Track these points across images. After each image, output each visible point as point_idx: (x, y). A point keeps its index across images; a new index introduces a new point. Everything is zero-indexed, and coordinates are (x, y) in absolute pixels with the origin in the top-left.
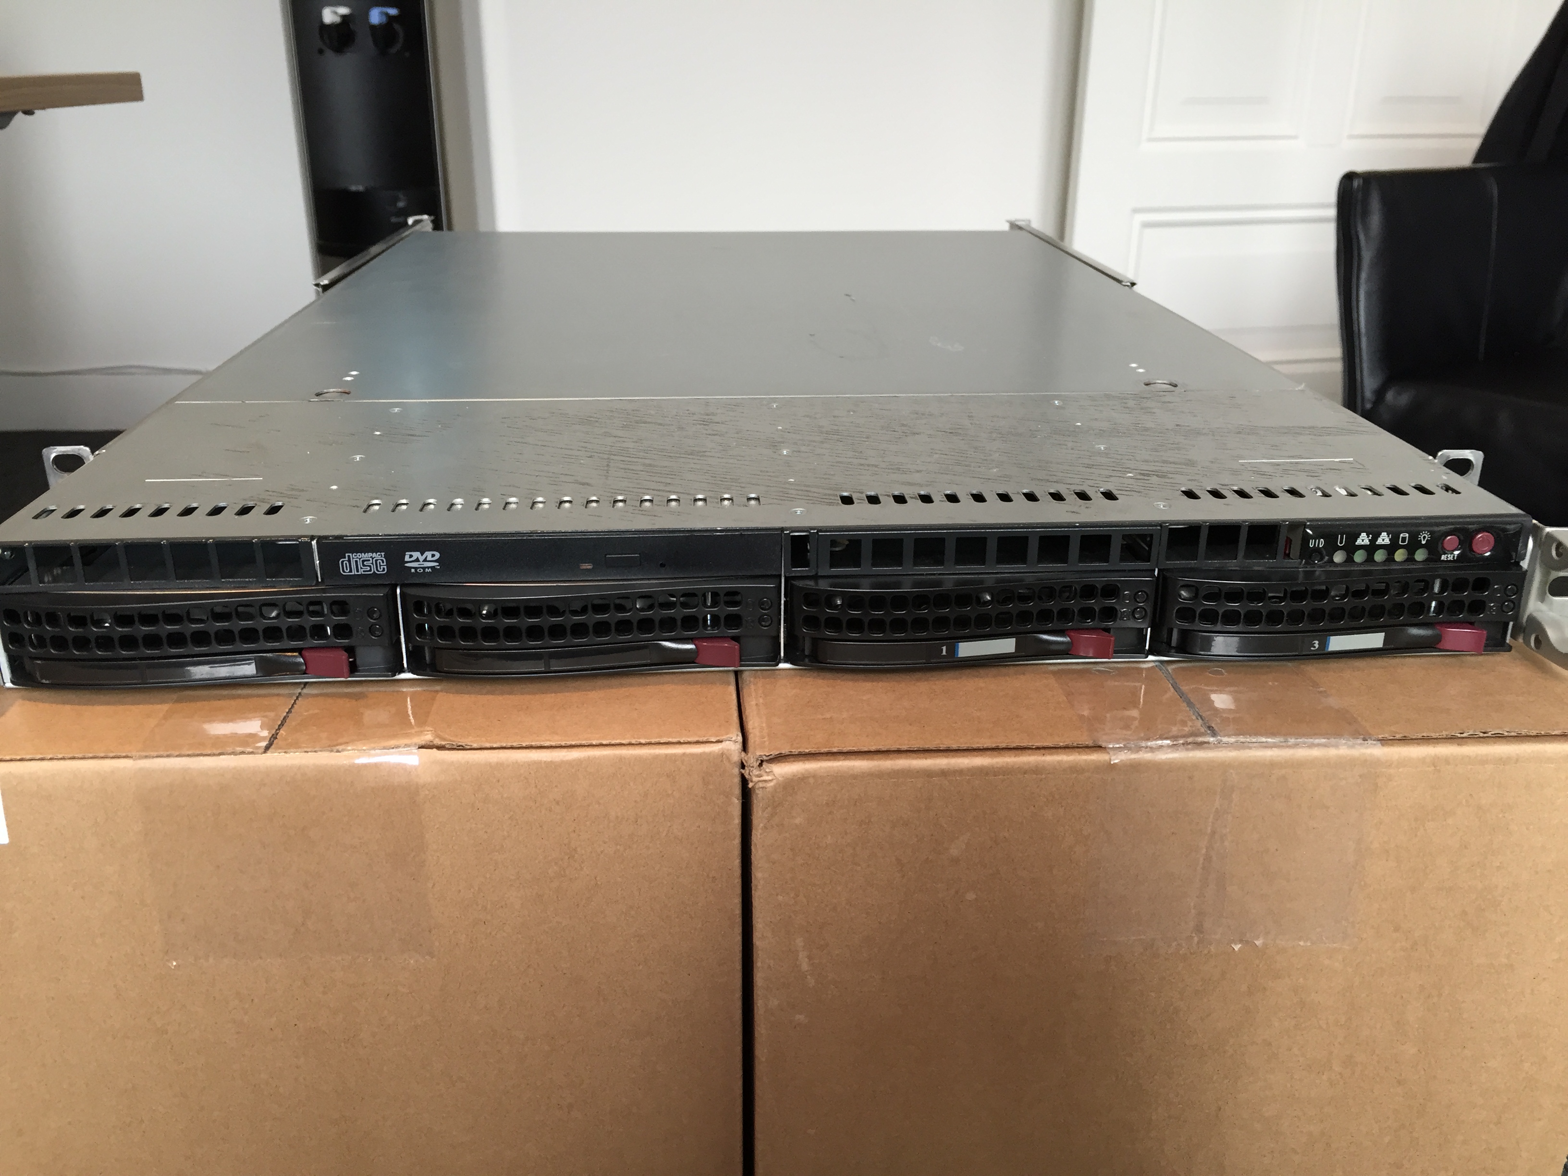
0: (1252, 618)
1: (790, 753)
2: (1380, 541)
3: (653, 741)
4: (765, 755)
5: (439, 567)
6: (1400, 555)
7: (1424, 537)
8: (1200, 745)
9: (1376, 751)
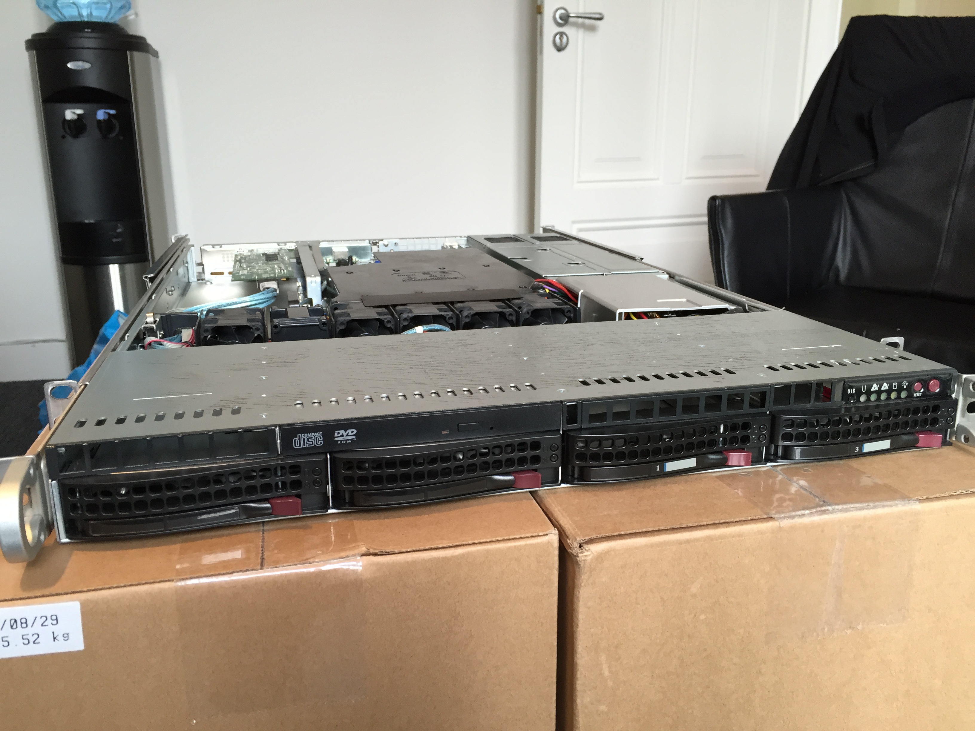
0: (813, 436)
1: (596, 537)
2: (883, 388)
3: (505, 538)
4: (582, 540)
5: (355, 439)
6: (893, 395)
7: (905, 384)
8: (824, 512)
9: (917, 507)
